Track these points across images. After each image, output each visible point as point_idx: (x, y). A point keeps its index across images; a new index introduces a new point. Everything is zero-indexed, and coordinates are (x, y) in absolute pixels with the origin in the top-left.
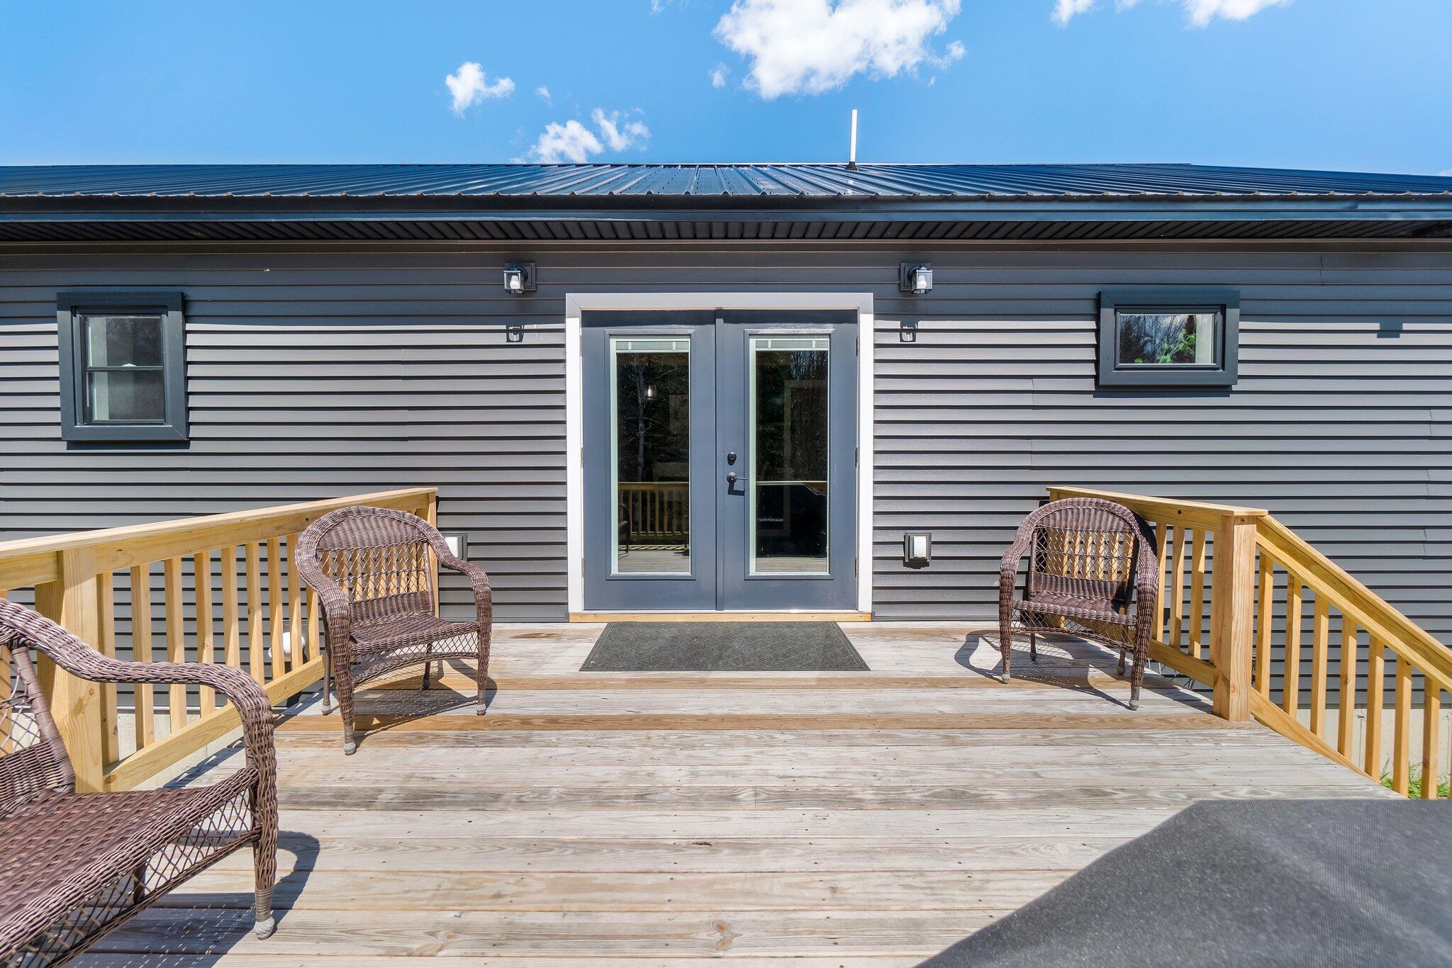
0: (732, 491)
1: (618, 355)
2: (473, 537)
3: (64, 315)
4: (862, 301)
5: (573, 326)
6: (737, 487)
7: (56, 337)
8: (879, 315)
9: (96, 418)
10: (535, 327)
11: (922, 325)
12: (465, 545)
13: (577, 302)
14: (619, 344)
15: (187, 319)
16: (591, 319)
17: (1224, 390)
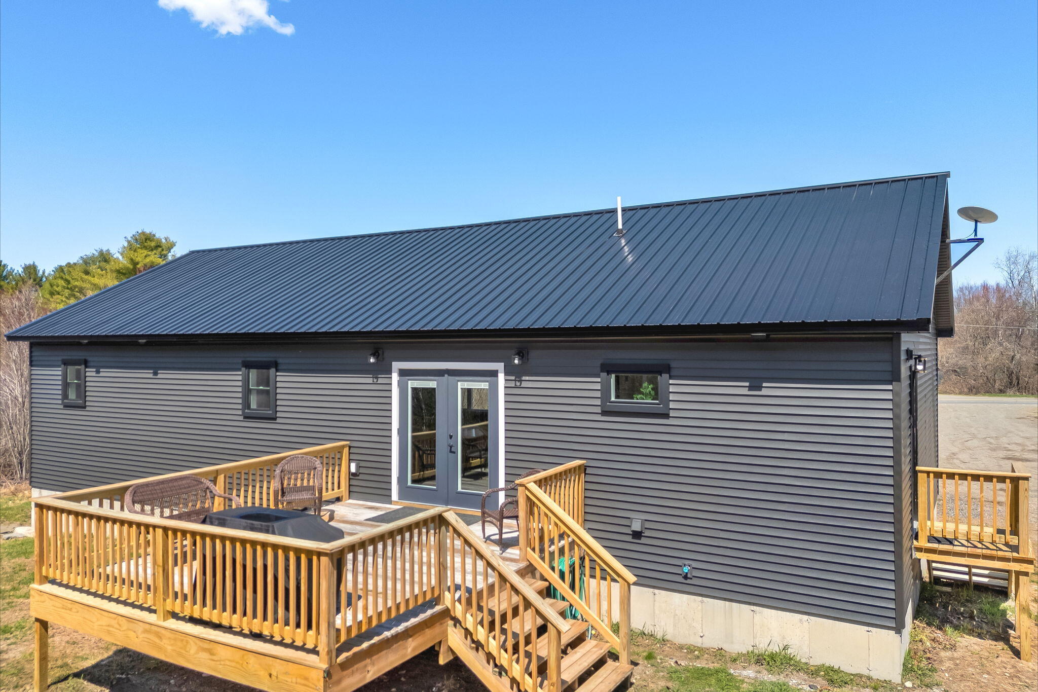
0: (451, 452)
1: (412, 388)
2: (362, 464)
3: (243, 369)
4: (500, 366)
5: (395, 377)
6: (453, 449)
7: (241, 377)
8: (506, 374)
9: (252, 407)
10: (383, 376)
11: (524, 378)
12: (358, 467)
13: (397, 365)
14: (412, 384)
15: (277, 371)
16: (403, 373)
17: (666, 416)
